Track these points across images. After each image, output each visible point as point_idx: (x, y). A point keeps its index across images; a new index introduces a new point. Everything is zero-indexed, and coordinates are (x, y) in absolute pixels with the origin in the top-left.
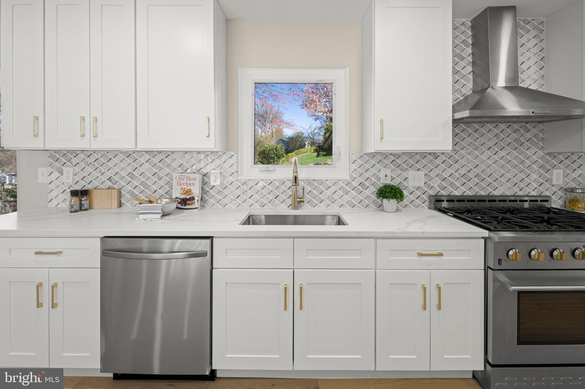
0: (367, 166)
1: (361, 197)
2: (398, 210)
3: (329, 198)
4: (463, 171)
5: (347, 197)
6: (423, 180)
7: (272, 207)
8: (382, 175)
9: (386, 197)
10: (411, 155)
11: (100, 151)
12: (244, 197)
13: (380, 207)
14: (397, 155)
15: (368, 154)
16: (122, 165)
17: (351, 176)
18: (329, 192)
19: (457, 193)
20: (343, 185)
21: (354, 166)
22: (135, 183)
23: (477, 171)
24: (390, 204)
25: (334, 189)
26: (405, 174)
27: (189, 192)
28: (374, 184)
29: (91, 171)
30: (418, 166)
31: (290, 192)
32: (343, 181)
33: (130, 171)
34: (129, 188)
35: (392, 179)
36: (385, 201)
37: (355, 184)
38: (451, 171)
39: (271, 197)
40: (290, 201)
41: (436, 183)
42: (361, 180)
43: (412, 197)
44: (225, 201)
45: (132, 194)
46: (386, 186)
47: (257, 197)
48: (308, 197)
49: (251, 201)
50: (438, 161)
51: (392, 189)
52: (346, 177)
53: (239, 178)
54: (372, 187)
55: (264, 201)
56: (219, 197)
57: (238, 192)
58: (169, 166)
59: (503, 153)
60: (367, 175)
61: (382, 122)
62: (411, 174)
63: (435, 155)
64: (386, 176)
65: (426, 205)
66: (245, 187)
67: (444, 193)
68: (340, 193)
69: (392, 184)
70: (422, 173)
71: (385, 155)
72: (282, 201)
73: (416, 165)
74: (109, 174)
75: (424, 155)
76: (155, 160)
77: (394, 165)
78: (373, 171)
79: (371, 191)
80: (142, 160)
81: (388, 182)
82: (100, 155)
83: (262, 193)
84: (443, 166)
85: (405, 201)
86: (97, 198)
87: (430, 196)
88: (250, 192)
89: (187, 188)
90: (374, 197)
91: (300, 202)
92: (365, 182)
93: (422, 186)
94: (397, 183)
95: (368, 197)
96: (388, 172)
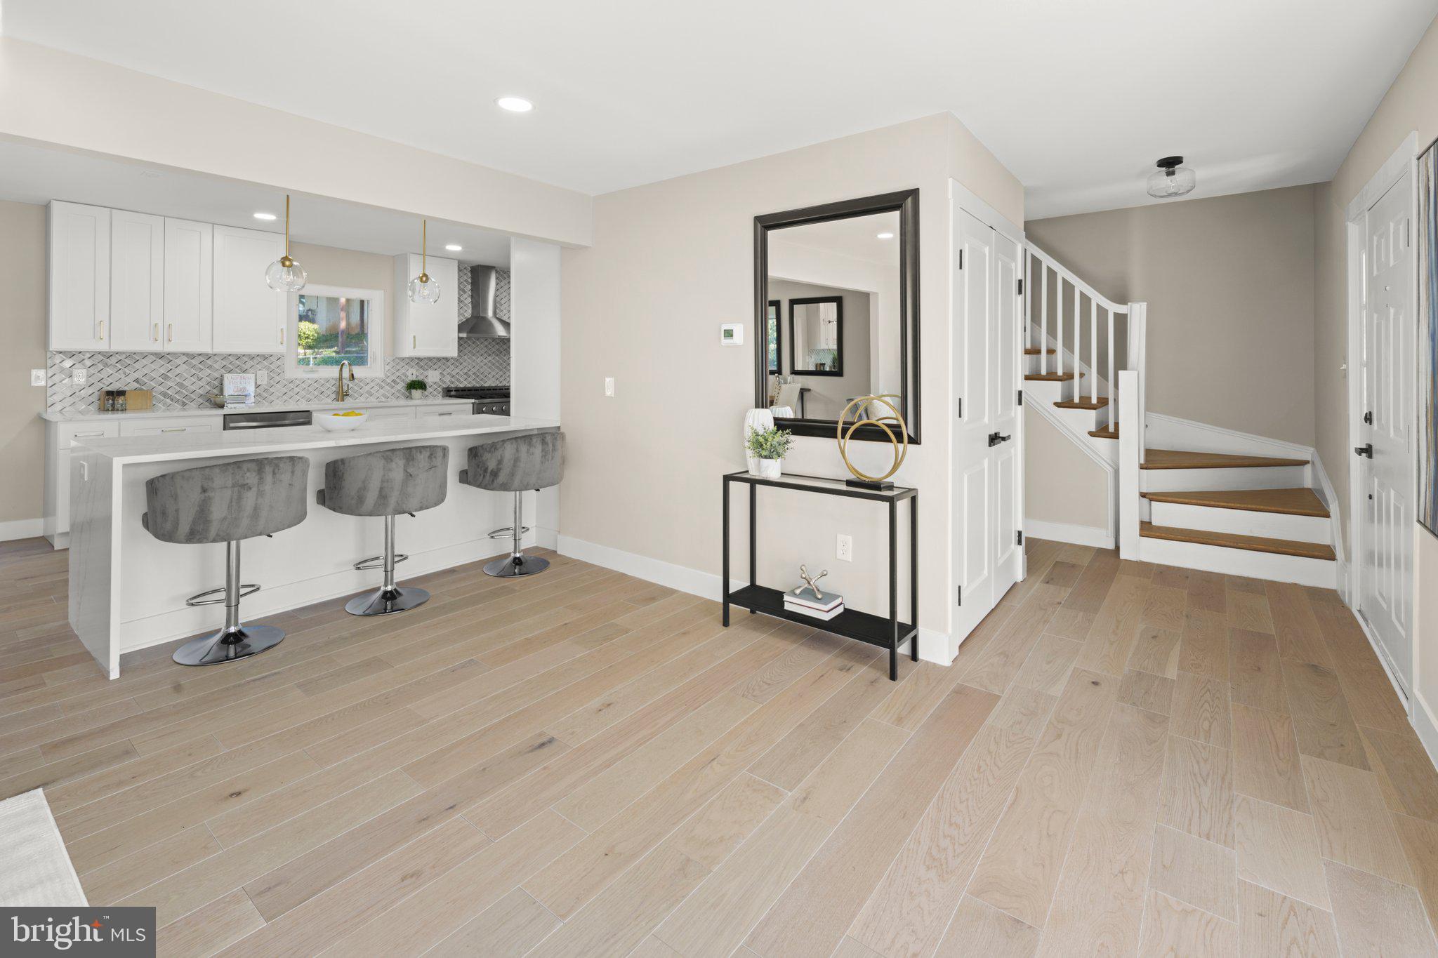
0: (399, 367)
1: (393, 391)
2: (423, 398)
3: (367, 392)
4: (465, 371)
5: (382, 391)
6: (439, 377)
7: (317, 402)
8: (409, 373)
9: (416, 388)
10: (430, 359)
11: (124, 353)
12: (291, 393)
13: (408, 396)
14: (420, 359)
15: (399, 358)
16: (153, 366)
17: (386, 375)
18: (367, 388)
19: (461, 386)
20: (379, 382)
21: (387, 367)
22: (169, 384)
23: (474, 370)
24: (416, 393)
25: (372, 384)
26: (426, 373)
27: (243, 388)
28: (403, 380)
29: (111, 372)
30: (435, 367)
31: (334, 389)
32: (379, 379)
33: (163, 372)
34: (161, 389)
35: (417, 376)
36: (414, 391)
37: (389, 381)
38: (457, 370)
39: (316, 393)
40: (334, 396)
41: (447, 379)
42: (394, 377)
43: (432, 389)
44: (271, 398)
45: (165, 395)
46: (413, 381)
47: (303, 393)
48: (351, 392)
49: (299, 398)
50: (449, 364)
51: (416, 382)
52: (382, 376)
53: (286, 377)
54: (402, 382)
55: (310, 396)
56: (265, 395)
57: (285, 390)
58: (210, 367)
59: (490, 358)
60: (398, 374)
61: (414, 337)
62: (431, 372)
63: (447, 359)
64: (412, 374)
65: (440, 395)
66: (292, 386)
67: (453, 386)
68: (377, 388)
69: (418, 379)
70: (438, 373)
71: (412, 359)
72: (327, 396)
74: (136, 375)
75: (439, 359)
76: (194, 362)
77: (417, 366)
78: (403, 370)
79: (401, 386)
80: (179, 361)
81: (414, 379)
82: (124, 356)
83: (308, 390)
84: (452, 367)
85: (428, 392)
87: (443, 389)
88: (297, 390)
89: (241, 386)
90: (404, 389)
91: (346, 395)
92: (398, 379)
93: (438, 381)
94: (420, 378)
95: (399, 391)
96: (414, 371)
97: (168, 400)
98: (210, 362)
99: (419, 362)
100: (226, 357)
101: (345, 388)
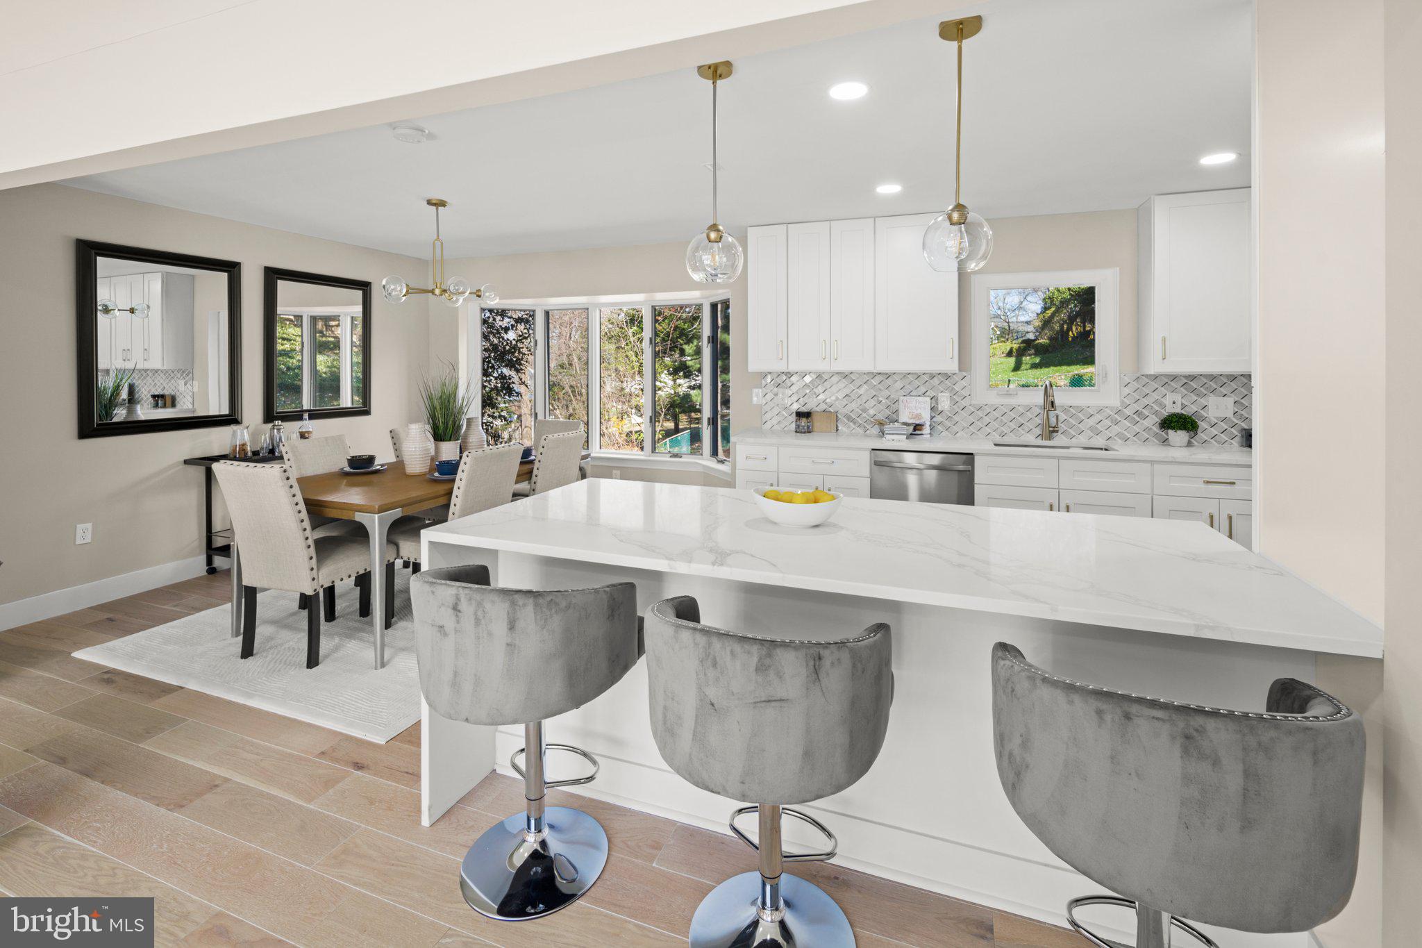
0: (1146, 390)
1: (1136, 428)
2: (1189, 444)
3: (1091, 429)
5: (1116, 429)
8: (1168, 401)
9: (1173, 428)
10: (1213, 377)
12: (979, 424)
13: (1165, 442)
14: (1193, 378)
15: (1147, 376)
16: (838, 386)
17: (1123, 402)
18: (1091, 422)
20: (1111, 413)
21: (1127, 391)
22: (852, 406)
24: (1178, 437)
25: (1098, 417)
26: (1203, 401)
27: (919, 416)
28: (1156, 413)
30: (1224, 390)
31: (1038, 420)
32: (1112, 409)
33: (847, 393)
34: (845, 411)
35: (1184, 406)
36: (1170, 432)
37: (1128, 412)
39: (1013, 425)
40: (1038, 431)
42: (1137, 407)
43: (1214, 431)
44: (955, 428)
45: (849, 418)
46: (1172, 416)
47: (996, 425)
48: (1062, 427)
49: (988, 430)
51: (1180, 418)
52: (1116, 403)
53: (973, 402)
54: (1154, 416)
55: (1005, 429)
56: (948, 424)
57: (972, 419)
58: (889, 388)
60: (1146, 401)
61: (1164, 340)
62: (1212, 400)
64: (1174, 403)
65: (1236, 442)
66: (980, 413)
68: (1108, 422)
69: (1183, 412)
70: (1229, 401)
71: (1174, 378)
72: (1028, 430)
73: (1221, 389)
74: (824, 396)
75: (1232, 377)
76: (875, 382)
77: (1185, 389)
78: (1155, 396)
79: (1152, 421)
80: (860, 381)
81: (1178, 410)
82: (815, 375)
83: (1002, 421)
85: (1202, 436)
86: (817, 422)
87: (1243, 430)
88: (987, 419)
89: (916, 412)
90: (1156, 429)
91: (1054, 431)
92: (1144, 411)
93: (1233, 416)
94: (1188, 411)
95: (1147, 429)
96: (1178, 398)
97: (851, 424)
98: (889, 381)
99: (1189, 381)
100: (906, 375)
101: (1053, 421)
